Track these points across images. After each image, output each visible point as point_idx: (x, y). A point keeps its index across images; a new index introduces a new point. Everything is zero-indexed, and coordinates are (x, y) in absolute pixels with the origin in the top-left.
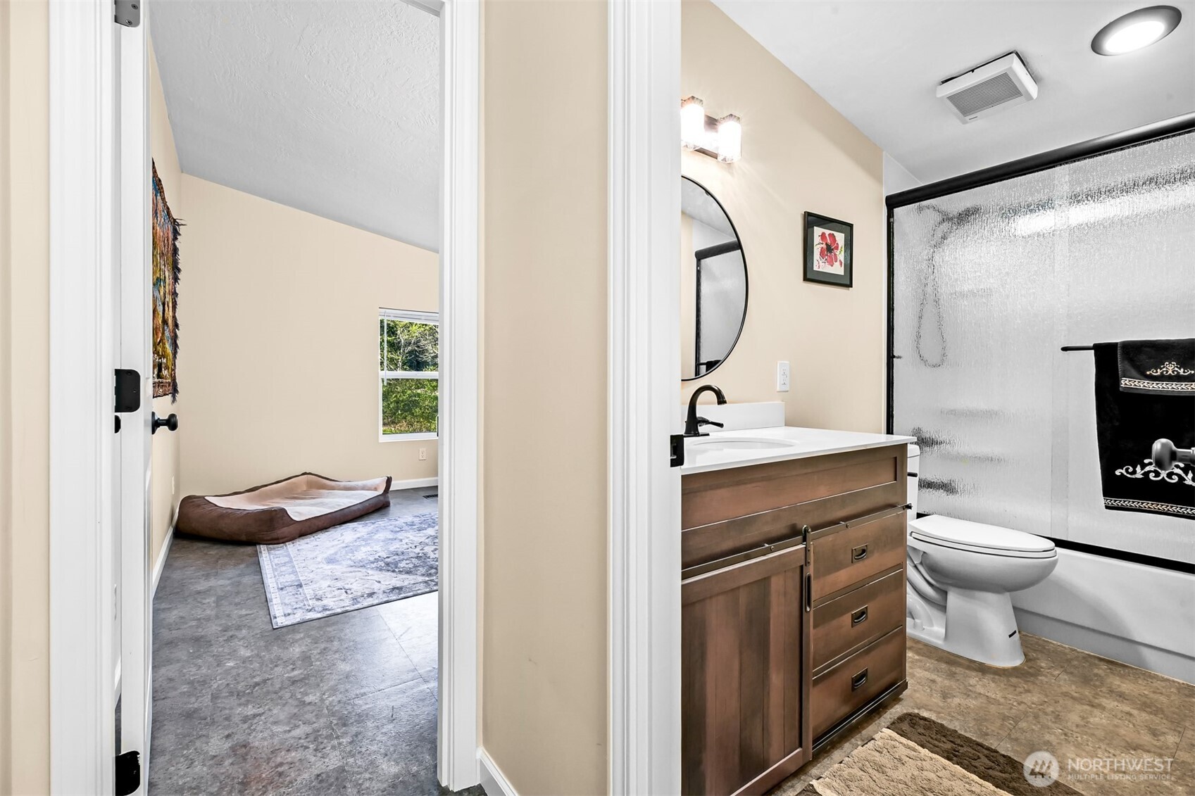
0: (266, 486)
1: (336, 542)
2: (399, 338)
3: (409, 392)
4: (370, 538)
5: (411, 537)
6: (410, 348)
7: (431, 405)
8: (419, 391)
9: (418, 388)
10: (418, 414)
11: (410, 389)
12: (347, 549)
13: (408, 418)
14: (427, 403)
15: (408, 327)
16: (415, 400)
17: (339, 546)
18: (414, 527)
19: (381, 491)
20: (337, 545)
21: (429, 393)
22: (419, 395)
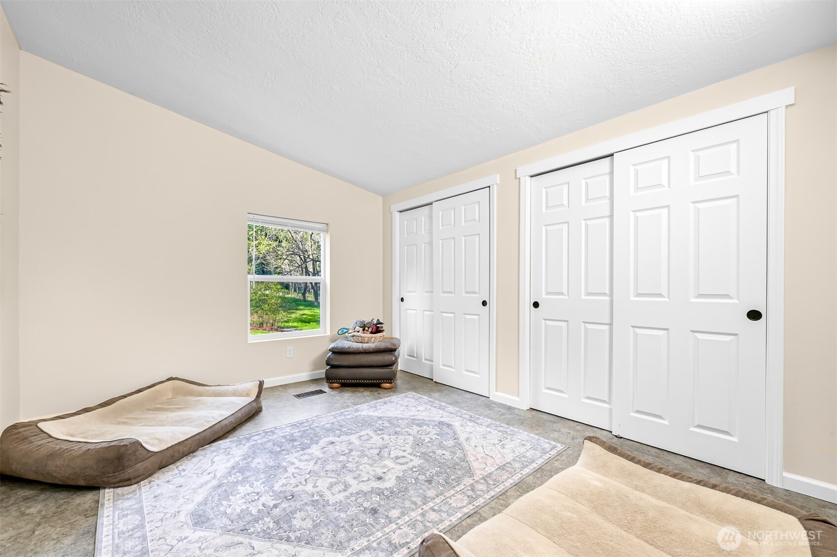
0: (125, 396)
1: (206, 478)
2: (251, 254)
3: (260, 293)
4: (247, 468)
5: (295, 461)
6: (259, 261)
7: (276, 302)
8: (267, 292)
9: (267, 290)
10: (266, 309)
11: (260, 291)
12: (220, 490)
13: (259, 312)
14: (273, 301)
15: (258, 246)
16: (264, 299)
17: (209, 485)
18: (296, 444)
19: (253, 397)
20: (206, 483)
21: (275, 294)
22: (267, 295)
